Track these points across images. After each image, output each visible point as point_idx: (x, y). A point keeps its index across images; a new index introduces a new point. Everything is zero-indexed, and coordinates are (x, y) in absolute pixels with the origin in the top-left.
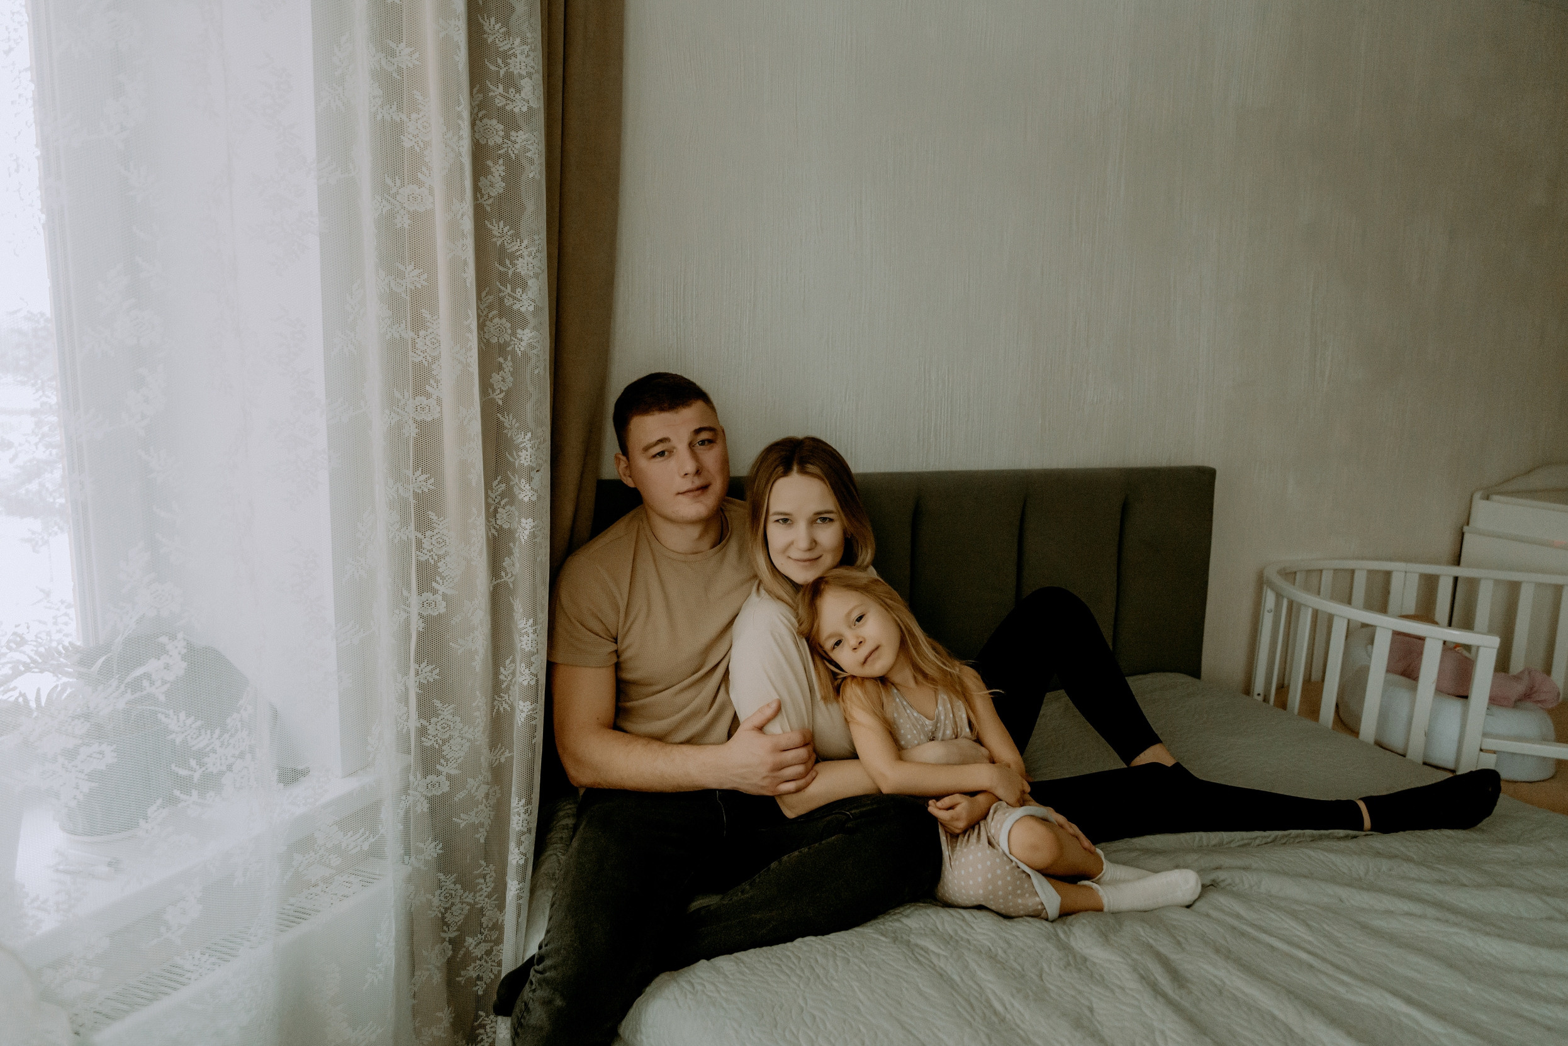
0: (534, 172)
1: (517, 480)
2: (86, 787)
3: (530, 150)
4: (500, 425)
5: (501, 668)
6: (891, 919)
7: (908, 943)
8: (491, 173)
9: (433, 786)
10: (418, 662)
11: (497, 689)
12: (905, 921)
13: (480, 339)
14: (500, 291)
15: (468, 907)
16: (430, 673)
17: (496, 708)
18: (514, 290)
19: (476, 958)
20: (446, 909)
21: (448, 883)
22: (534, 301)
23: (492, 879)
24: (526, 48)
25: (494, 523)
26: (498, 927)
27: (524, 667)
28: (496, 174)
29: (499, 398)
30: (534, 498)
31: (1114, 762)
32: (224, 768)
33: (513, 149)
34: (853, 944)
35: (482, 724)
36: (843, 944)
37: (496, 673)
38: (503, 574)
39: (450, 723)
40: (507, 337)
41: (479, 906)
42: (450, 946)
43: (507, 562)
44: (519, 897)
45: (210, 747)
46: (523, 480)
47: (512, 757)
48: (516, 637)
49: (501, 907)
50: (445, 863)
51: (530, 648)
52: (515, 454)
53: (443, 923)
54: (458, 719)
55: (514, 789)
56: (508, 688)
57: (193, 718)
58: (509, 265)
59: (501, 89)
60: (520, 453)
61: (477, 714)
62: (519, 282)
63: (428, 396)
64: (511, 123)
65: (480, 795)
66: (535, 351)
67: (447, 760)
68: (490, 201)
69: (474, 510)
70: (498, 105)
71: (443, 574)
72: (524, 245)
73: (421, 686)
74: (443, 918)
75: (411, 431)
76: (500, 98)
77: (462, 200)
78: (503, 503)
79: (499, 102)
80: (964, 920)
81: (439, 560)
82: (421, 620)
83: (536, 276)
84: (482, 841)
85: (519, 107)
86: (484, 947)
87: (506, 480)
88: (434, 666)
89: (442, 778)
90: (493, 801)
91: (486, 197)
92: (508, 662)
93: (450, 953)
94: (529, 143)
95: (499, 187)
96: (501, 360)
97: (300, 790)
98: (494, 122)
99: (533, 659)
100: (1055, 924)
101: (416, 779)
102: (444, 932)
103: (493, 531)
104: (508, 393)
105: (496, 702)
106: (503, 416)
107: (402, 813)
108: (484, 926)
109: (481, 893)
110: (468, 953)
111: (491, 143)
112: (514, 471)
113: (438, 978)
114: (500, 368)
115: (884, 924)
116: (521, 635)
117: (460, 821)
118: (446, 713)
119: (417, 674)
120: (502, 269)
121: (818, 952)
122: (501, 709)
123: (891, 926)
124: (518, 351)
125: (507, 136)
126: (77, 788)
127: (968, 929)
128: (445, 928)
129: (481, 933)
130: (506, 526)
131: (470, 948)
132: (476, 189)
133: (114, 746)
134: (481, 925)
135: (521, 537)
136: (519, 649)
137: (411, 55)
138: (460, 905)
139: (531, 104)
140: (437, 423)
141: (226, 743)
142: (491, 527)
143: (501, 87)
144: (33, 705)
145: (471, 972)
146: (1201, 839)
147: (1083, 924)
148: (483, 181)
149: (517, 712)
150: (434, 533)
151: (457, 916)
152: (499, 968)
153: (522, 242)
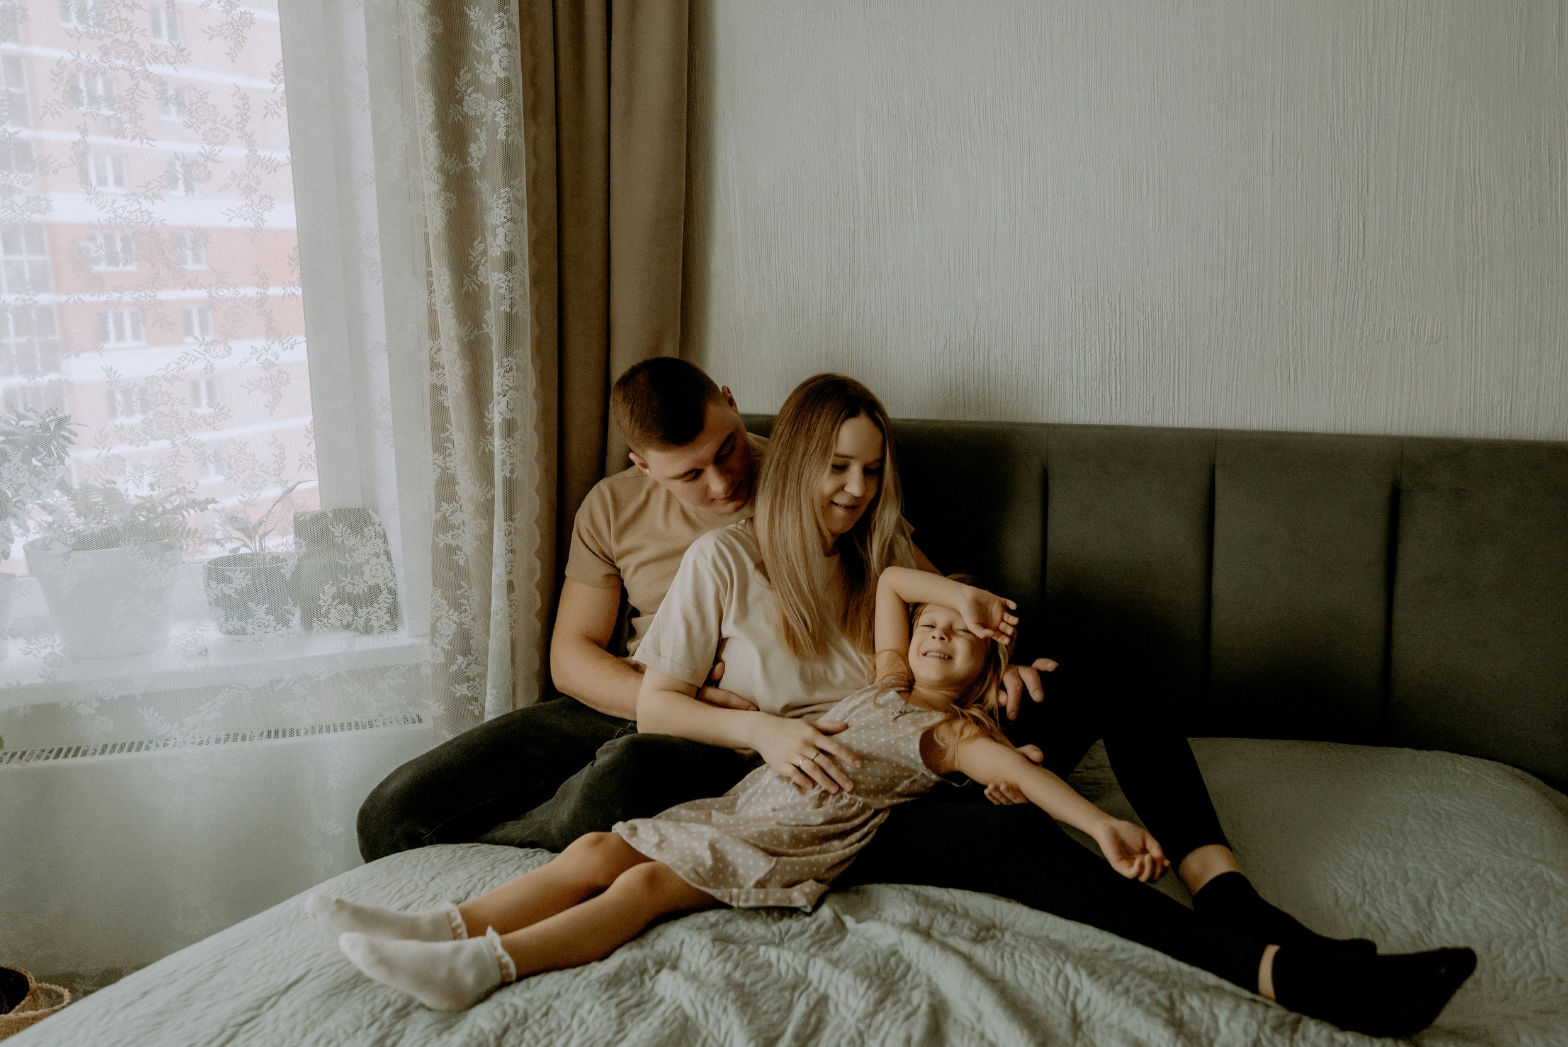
139: (499, 75)
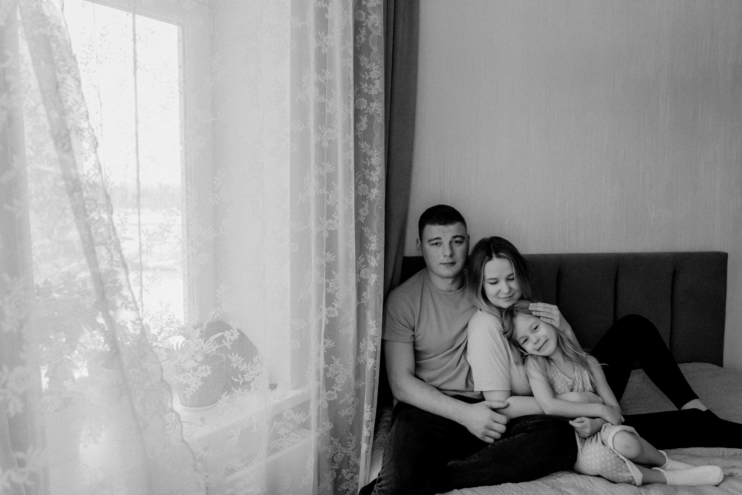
0: (380, 120)
1: (369, 256)
2: (200, 383)
3: (378, 110)
4: (362, 231)
5: (361, 343)
6: (550, 478)
7: (560, 490)
8: (361, 121)
9: (330, 396)
10: (325, 338)
11: (358, 352)
12: (558, 479)
13: (355, 194)
14: (364, 172)
15: (344, 455)
16: (330, 344)
17: (358, 361)
18: (370, 172)
19: (346, 480)
20: (335, 455)
21: (335, 442)
22: (379, 176)
23: (355, 442)
24: (378, 67)
25: (359, 276)
26: (357, 466)
27: (371, 343)
28: (363, 122)
29: (362, 220)
30: (377, 265)
31: (671, 407)
32: (251, 379)
33: (371, 110)
34: (532, 488)
35: (352, 368)
36: (526, 487)
37: (358, 345)
38: (362, 299)
39: (338, 367)
40: (367, 192)
41: (348, 455)
42: (335, 473)
43: (364, 294)
44: (367, 452)
45: (247, 370)
46: (372, 257)
47: (365, 385)
48: (368, 329)
49: (358, 456)
50: (335, 432)
51: (374, 334)
52: (369, 245)
53: (333, 461)
54: (342, 365)
55: (365, 400)
56: (363, 352)
57: (241, 357)
58: (368, 161)
59: (366, 85)
60: (371, 244)
61: (350, 363)
62: (372, 168)
63: (333, 219)
64: (370, 99)
65: (350, 402)
66: (379, 199)
67: (337, 384)
68: (360, 133)
69: (352, 270)
70: (365, 92)
71: (337, 299)
72: (375, 152)
73: (327, 349)
74: (333, 459)
75: (325, 235)
76: (366, 89)
77: (350, 134)
78: (363, 267)
79: (366, 91)
80: (590, 481)
81: (336, 292)
82: (327, 319)
83: (380, 165)
84: (351, 424)
85: (374, 92)
86: (350, 475)
87: (365, 257)
88: (332, 340)
89: (334, 392)
90: (355, 405)
91: (359, 132)
92: (364, 340)
93: (335, 476)
94: (378, 107)
95: (365, 127)
96: (364, 202)
97: (277, 392)
98: (363, 99)
99: (375, 339)
100: (639, 488)
101: (323, 392)
102: (333, 465)
103: (359, 280)
104: (366, 217)
105: (358, 359)
106: (364, 228)
107: (317, 408)
108: (350, 464)
109: (350, 448)
110: (343, 477)
111: (362, 108)
112: (369, 253)
113: (330, 488)
114: (363, 206)
115: (547, 480)
116: (370, 328)
117: (342, 413)
118: (337, 362)
119: (325, 343)
120: (365, 163)
121: (513, 490)
122: (360, 362)
123: (551, 481)
124: (371, 198)
125: (369, 105)
126: (196, 384)
127: (592, 486)
128: (334, 464)
129: (349, 468)
130: (364, 278)
131: (344, 475)
132: (355, 129)
133: (211, 367)
134: (349, 464)
135: (371, 283)
136: (369, 334)
137: (331, 75)
138: (340, 453)
139: (379, 90)
140: (336, 231)
141: (252, 369)
142: (358, 278)
143: (366, 84)
144: (175, 349)
145: (344, 487)
146: (723, 452)
147: (656, 490)
148: (358, 125)
149: (368, 363)
150: (334, 280)
151: (339, 458)
152: (357, 487)
153: (374, 150)
